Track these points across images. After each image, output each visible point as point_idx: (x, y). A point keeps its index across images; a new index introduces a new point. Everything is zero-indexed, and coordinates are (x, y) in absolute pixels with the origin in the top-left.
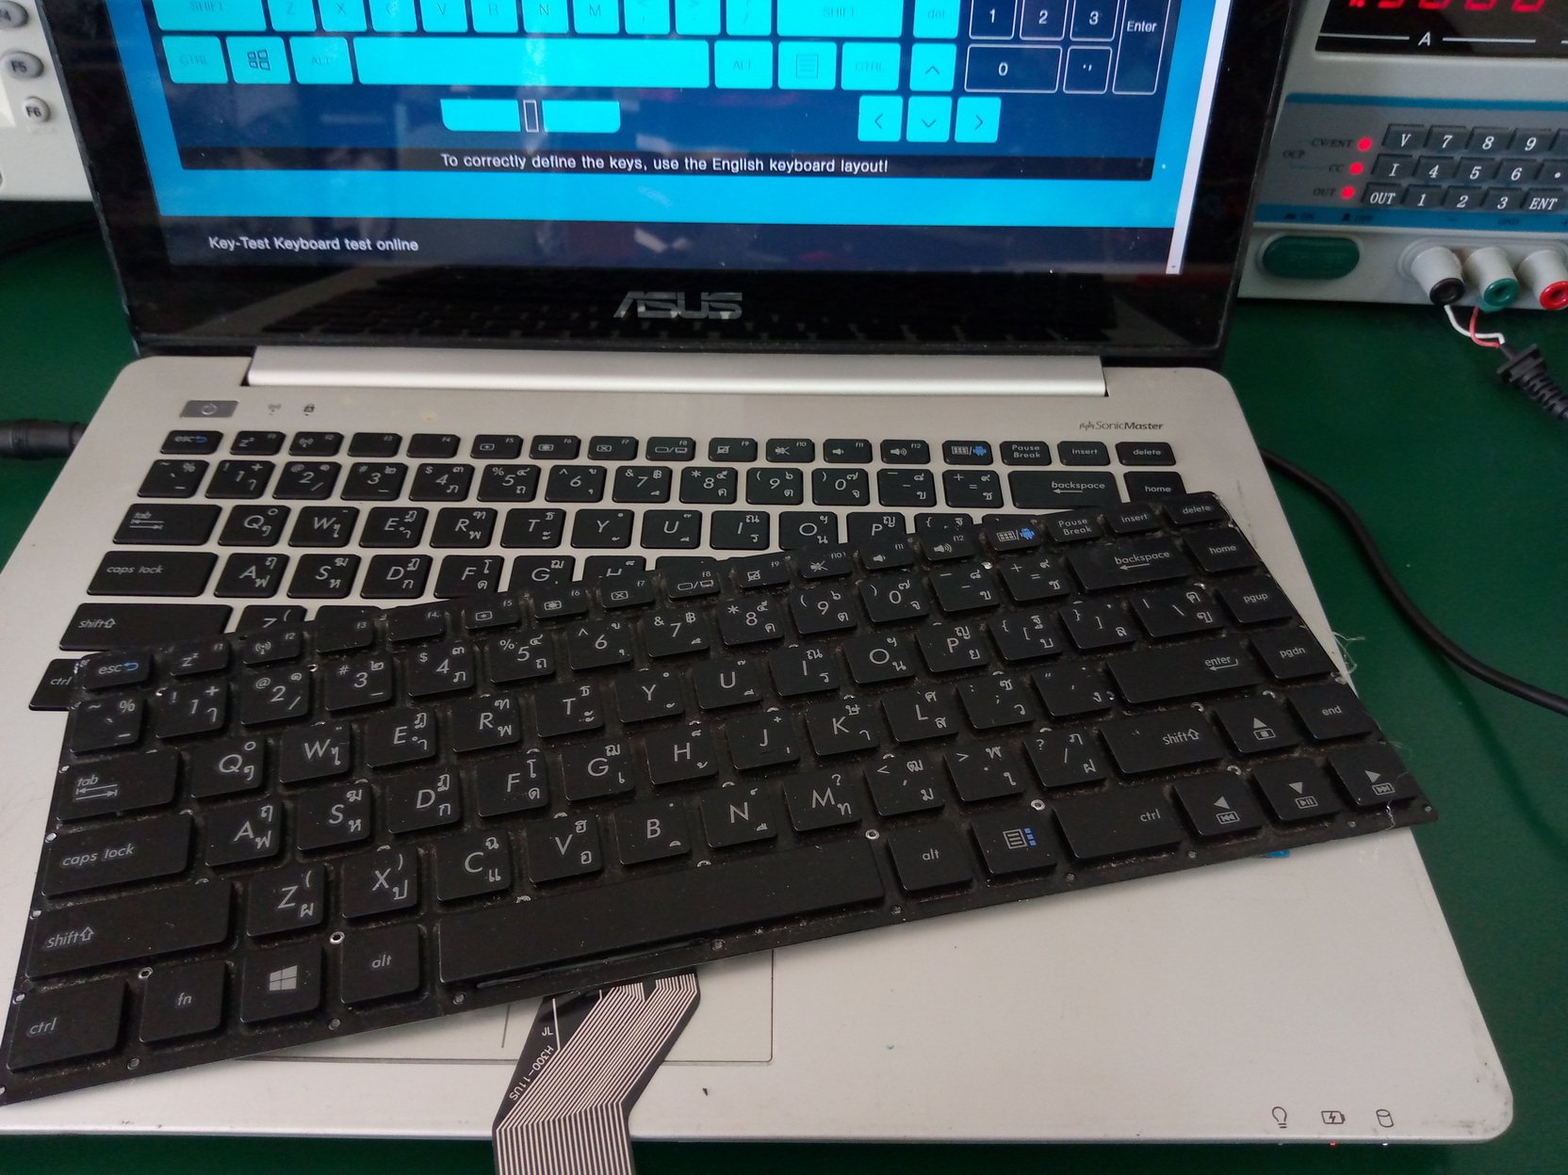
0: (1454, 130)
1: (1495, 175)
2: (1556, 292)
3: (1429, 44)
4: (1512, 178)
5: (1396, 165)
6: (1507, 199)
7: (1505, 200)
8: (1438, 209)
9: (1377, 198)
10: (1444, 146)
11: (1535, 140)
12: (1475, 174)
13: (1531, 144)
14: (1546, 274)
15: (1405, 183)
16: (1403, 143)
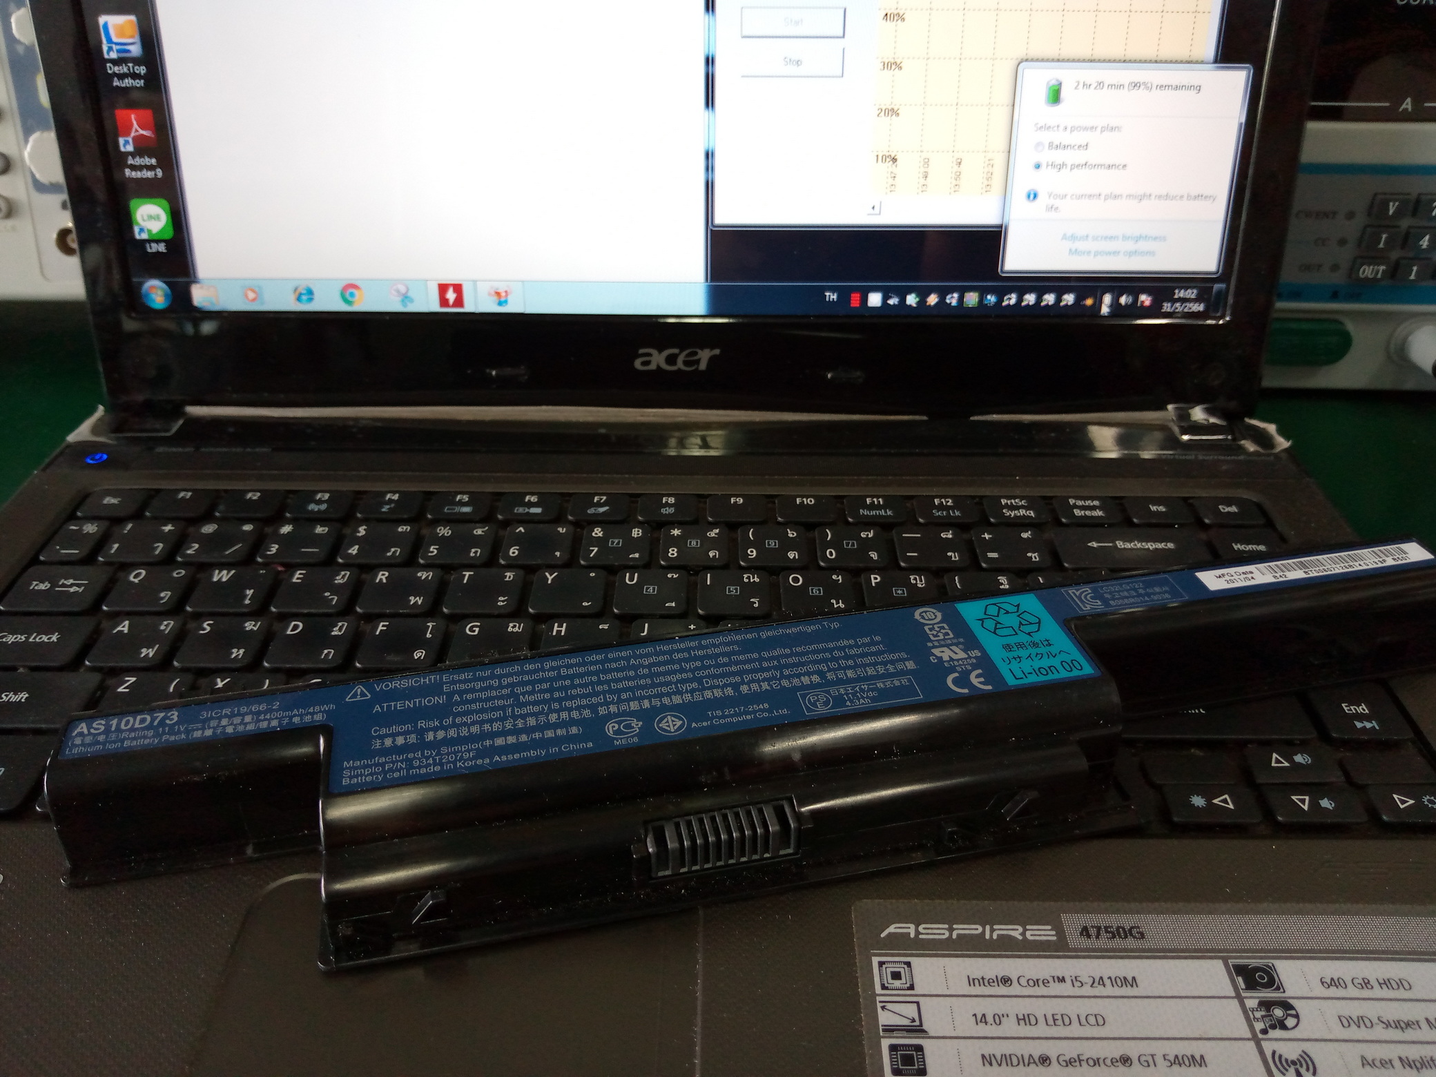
3: (1410, 110)
5: (1384, 236)
8: (1430, 283)
9: (1367, 271)
10: (1433, 214)
15: (1395, 255)
16: (1391, 212)
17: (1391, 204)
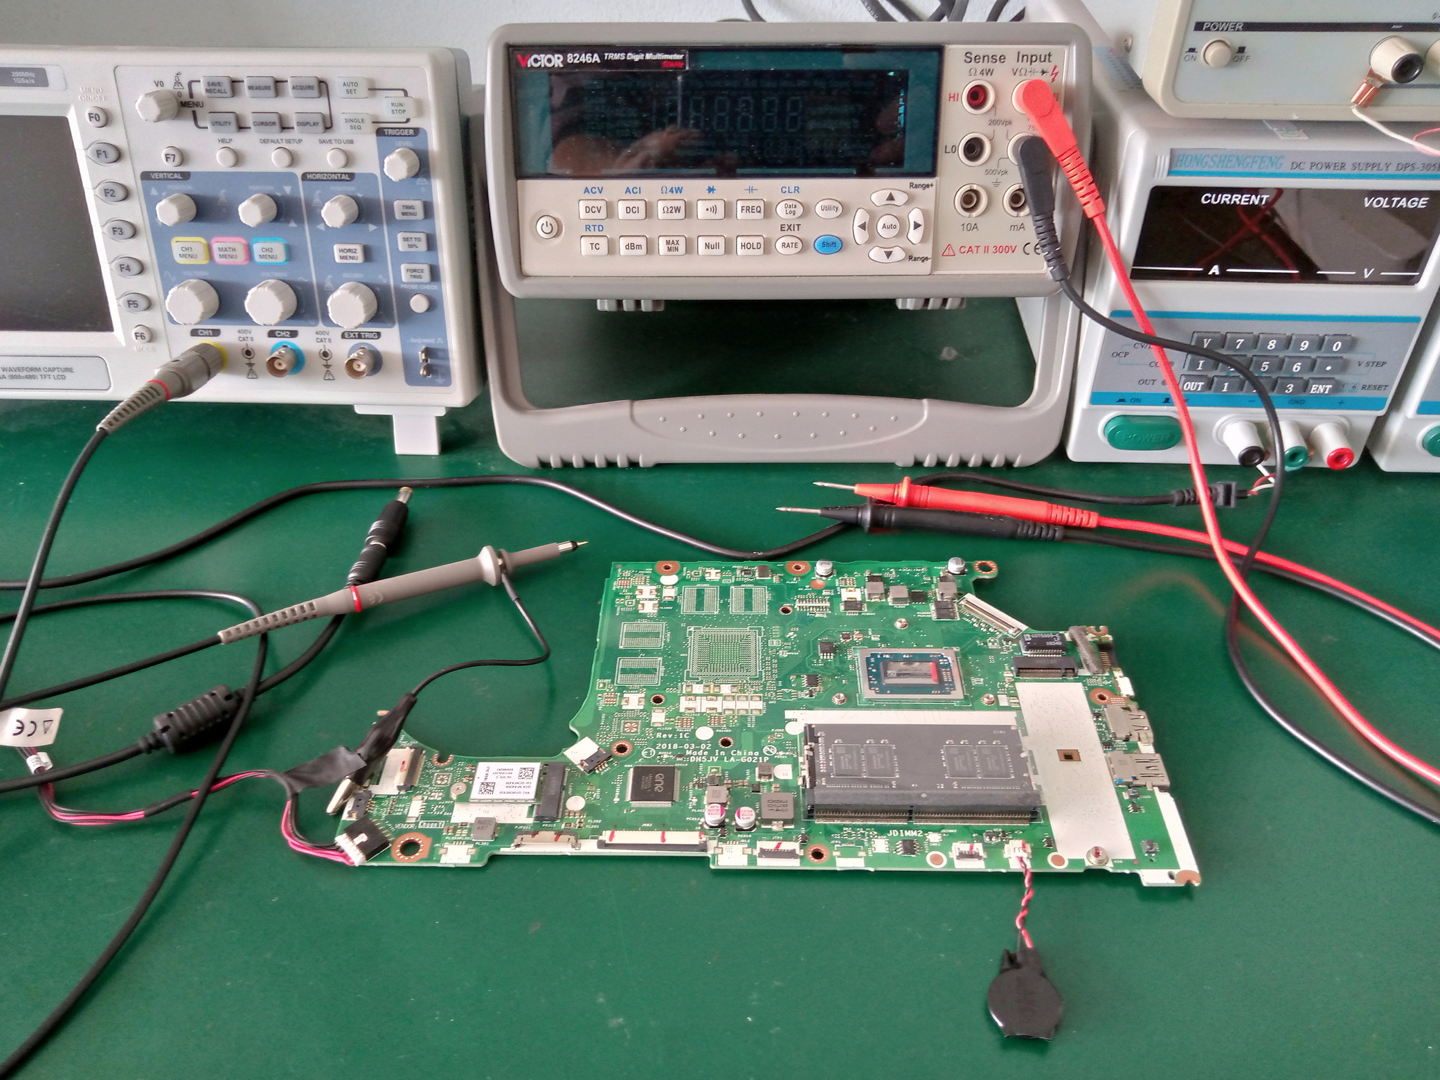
0: (1243, 335)
1: (1280, 368)
2: (1338, 456)
3: (1217, 273)
4: (1294, 370)
5: (1201, 362)
6: (1292, 386)
7: (1291, 387)
8: (1241, 394)
9: (1191, 386)
10: (1238, 347)
11: (1307, 343)
12: (1264, 368)
13: (1305, 345)
14: (1331, 442)
15: (1211, 374)
16: (1205, 346)
17: (1205, 340)
